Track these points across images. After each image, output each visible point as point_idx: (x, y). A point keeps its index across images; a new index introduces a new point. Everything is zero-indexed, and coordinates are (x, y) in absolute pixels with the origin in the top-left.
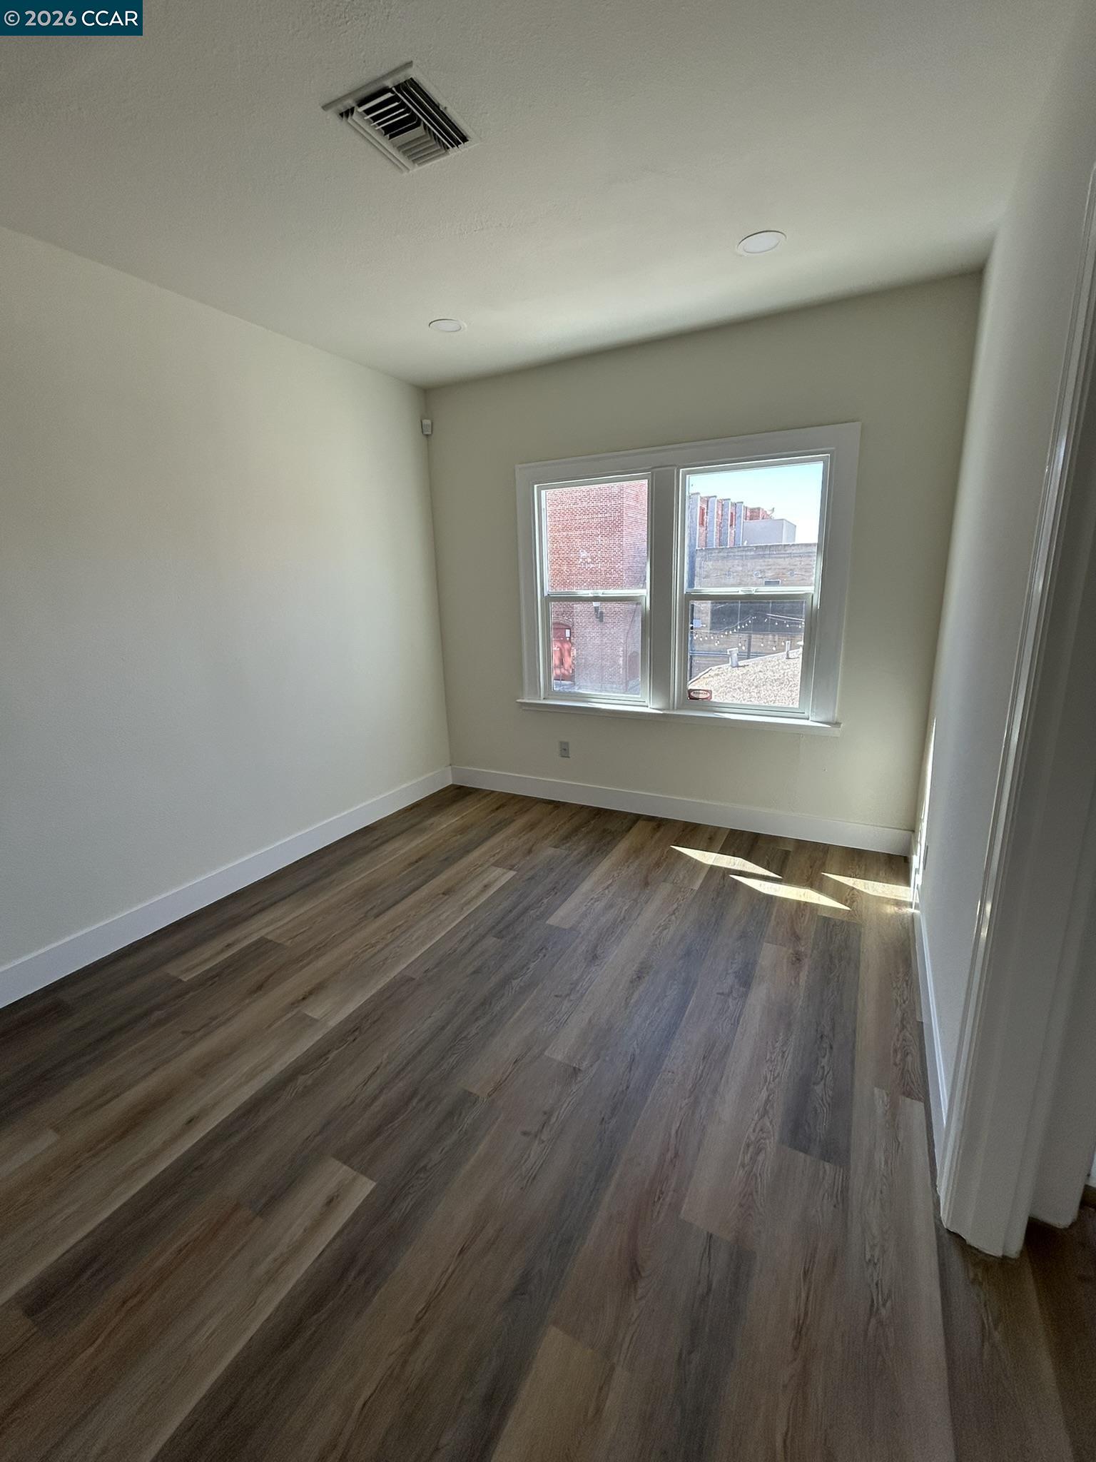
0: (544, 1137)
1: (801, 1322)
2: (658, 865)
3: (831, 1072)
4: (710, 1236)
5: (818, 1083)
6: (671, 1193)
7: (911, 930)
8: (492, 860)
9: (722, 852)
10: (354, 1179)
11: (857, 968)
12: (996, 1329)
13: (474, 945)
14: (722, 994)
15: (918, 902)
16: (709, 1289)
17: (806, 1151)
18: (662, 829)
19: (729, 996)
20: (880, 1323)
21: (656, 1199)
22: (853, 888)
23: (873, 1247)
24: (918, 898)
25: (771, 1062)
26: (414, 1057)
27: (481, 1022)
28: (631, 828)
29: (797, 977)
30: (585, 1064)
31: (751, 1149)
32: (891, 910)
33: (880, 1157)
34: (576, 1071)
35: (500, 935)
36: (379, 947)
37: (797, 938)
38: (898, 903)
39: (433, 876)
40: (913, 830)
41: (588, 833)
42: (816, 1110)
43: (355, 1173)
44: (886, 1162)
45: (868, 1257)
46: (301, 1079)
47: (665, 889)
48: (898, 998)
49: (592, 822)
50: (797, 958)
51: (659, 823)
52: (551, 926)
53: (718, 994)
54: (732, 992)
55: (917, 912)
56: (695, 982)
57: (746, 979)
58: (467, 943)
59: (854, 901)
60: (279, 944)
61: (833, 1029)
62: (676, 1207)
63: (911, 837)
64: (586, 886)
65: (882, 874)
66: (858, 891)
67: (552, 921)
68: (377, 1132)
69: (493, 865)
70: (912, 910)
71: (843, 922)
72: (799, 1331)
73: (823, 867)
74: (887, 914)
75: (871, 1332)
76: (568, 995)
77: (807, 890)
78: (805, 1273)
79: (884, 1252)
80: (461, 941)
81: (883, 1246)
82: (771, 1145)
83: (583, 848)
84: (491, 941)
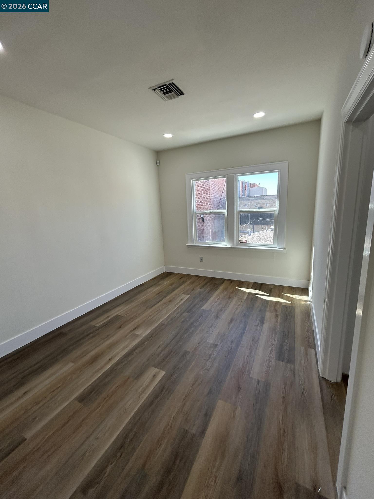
0: (210, 360)
1: (284, 397)
2: (233, 292)
3: (288, 343)
4: (258, 380)
5: (285, 346)
6: (247, 372)
7: (309, 308)
8: (182, 292)
9: (252, 288)
10: (159, 371)
11: (294, 318)
12: (335, 397)
13: (181, 314)
14: (256, 325)
15: (311, 300)
16: (259, 391)
17: (282, 361)
18: (233, 283)
19: (257, 325)
20: (304, 397)
21: (243, 373)
22: (292, 297)
23: (302, 381)
24: (311, 299)
25: (272, 341)
26: (169, 343)
27: (187, 334)
28: (223, 283)
29: (277, 320)
30: (219, 343)
31: (268, 361)
32: (303, 303)
33: (303, 362)
34: (216, 345)
35: (188, 312)
36: (153, 316)
37: (276, 311)
38: (305, 301)
39: (165, 297)
40: (309, 280)
41: (210, 284)
42: (285, 352)
43: (159, 370)
44: (305, 363)
45: (301, 383)
46: (138, 349)
47: (235, 299)
48: (306, 325)
49: (211, 281)
50: (277, 316)
51: (231, 281)
52: (203, 310)
53: (254, 325)
54: (258, 325)
55: (311, 303)
56: (248, 323)
57: (262, 321)
58: (178, 315)
59: (292, 301)
60: (123, 316)
61: (288, 333)
62: (249, 375)
63: (308, 282)
64: (212, 299)
65: (300, 293)
66: (294, 298)
67: (204, 308)
68: (163, 360)
69: (182, 294)
70: (310, 303)
71: (289, 306)
72: (284, 399)
73: (282, 292)
74: (302, 304)
75: (302, 398)
76: (211, 327)
77: (278, 298)
78: (284, 387)
79: (305, 382)
80: (177, 314)
81: (304, 381)
82: (273, 360)
83: (209, 289)
84: (186, 314)
